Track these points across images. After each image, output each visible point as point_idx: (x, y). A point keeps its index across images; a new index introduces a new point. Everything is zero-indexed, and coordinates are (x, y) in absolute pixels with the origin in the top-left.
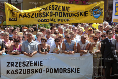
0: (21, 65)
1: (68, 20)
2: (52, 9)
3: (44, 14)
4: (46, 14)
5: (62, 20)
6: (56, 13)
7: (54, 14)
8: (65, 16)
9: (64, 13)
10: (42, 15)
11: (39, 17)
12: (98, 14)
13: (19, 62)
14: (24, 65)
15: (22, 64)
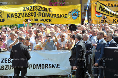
0: (6, 62)
1: (50, 20)
2: (36, 10)
3: (29, 14)
4: (31, 14)
5: (44, 21)
6: (39, 13)
7: (37, 15)
8: (48, 17)
9: (46, 14)
10: (28, 14)
11: (25, 17)
12: (76, 16)
13: (5, 59)
14: (9, 62)
15: (8, 61)
